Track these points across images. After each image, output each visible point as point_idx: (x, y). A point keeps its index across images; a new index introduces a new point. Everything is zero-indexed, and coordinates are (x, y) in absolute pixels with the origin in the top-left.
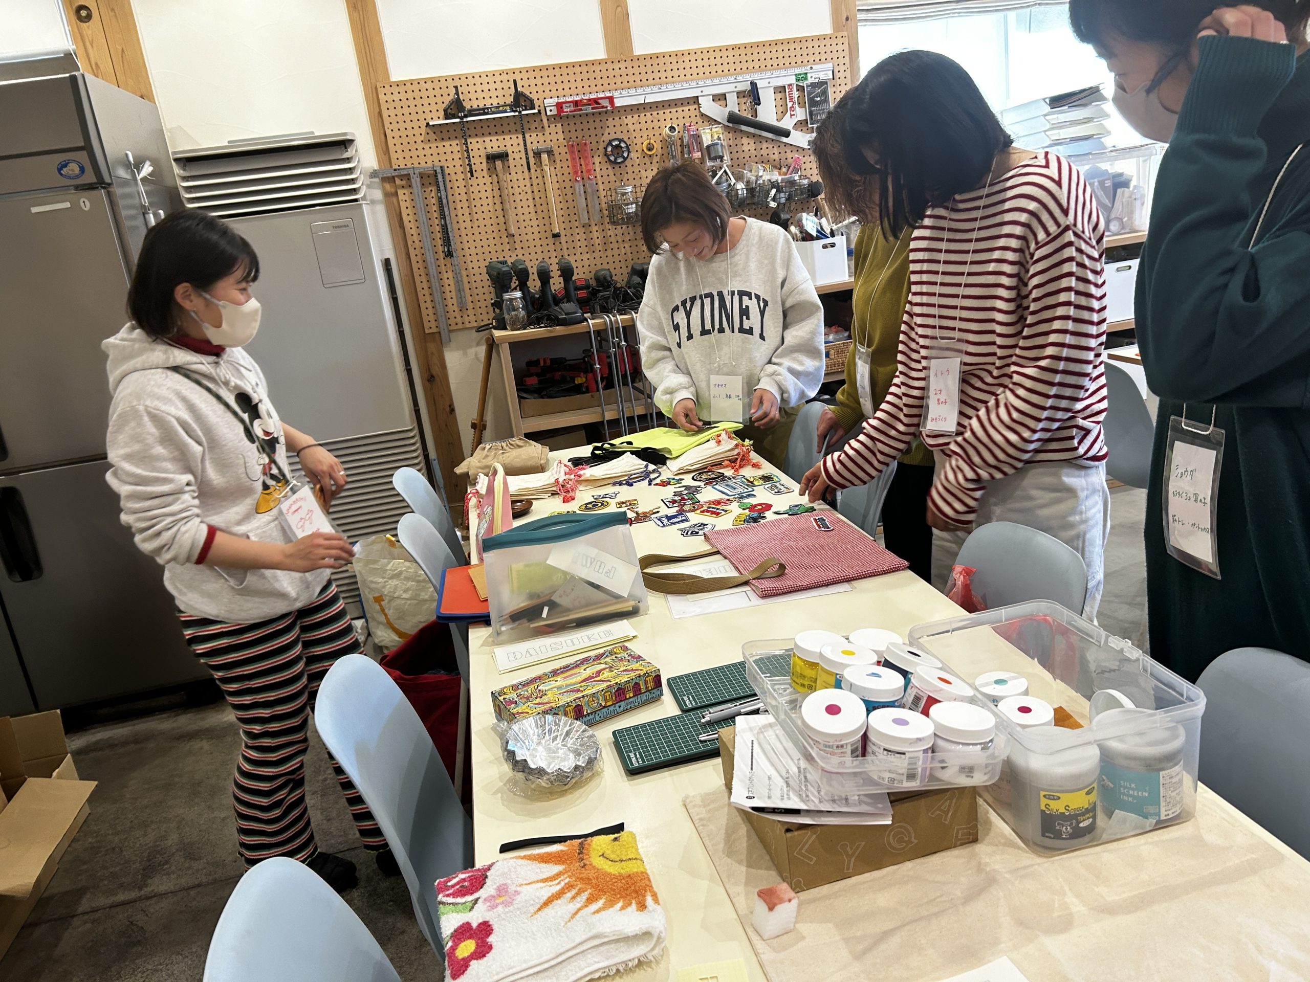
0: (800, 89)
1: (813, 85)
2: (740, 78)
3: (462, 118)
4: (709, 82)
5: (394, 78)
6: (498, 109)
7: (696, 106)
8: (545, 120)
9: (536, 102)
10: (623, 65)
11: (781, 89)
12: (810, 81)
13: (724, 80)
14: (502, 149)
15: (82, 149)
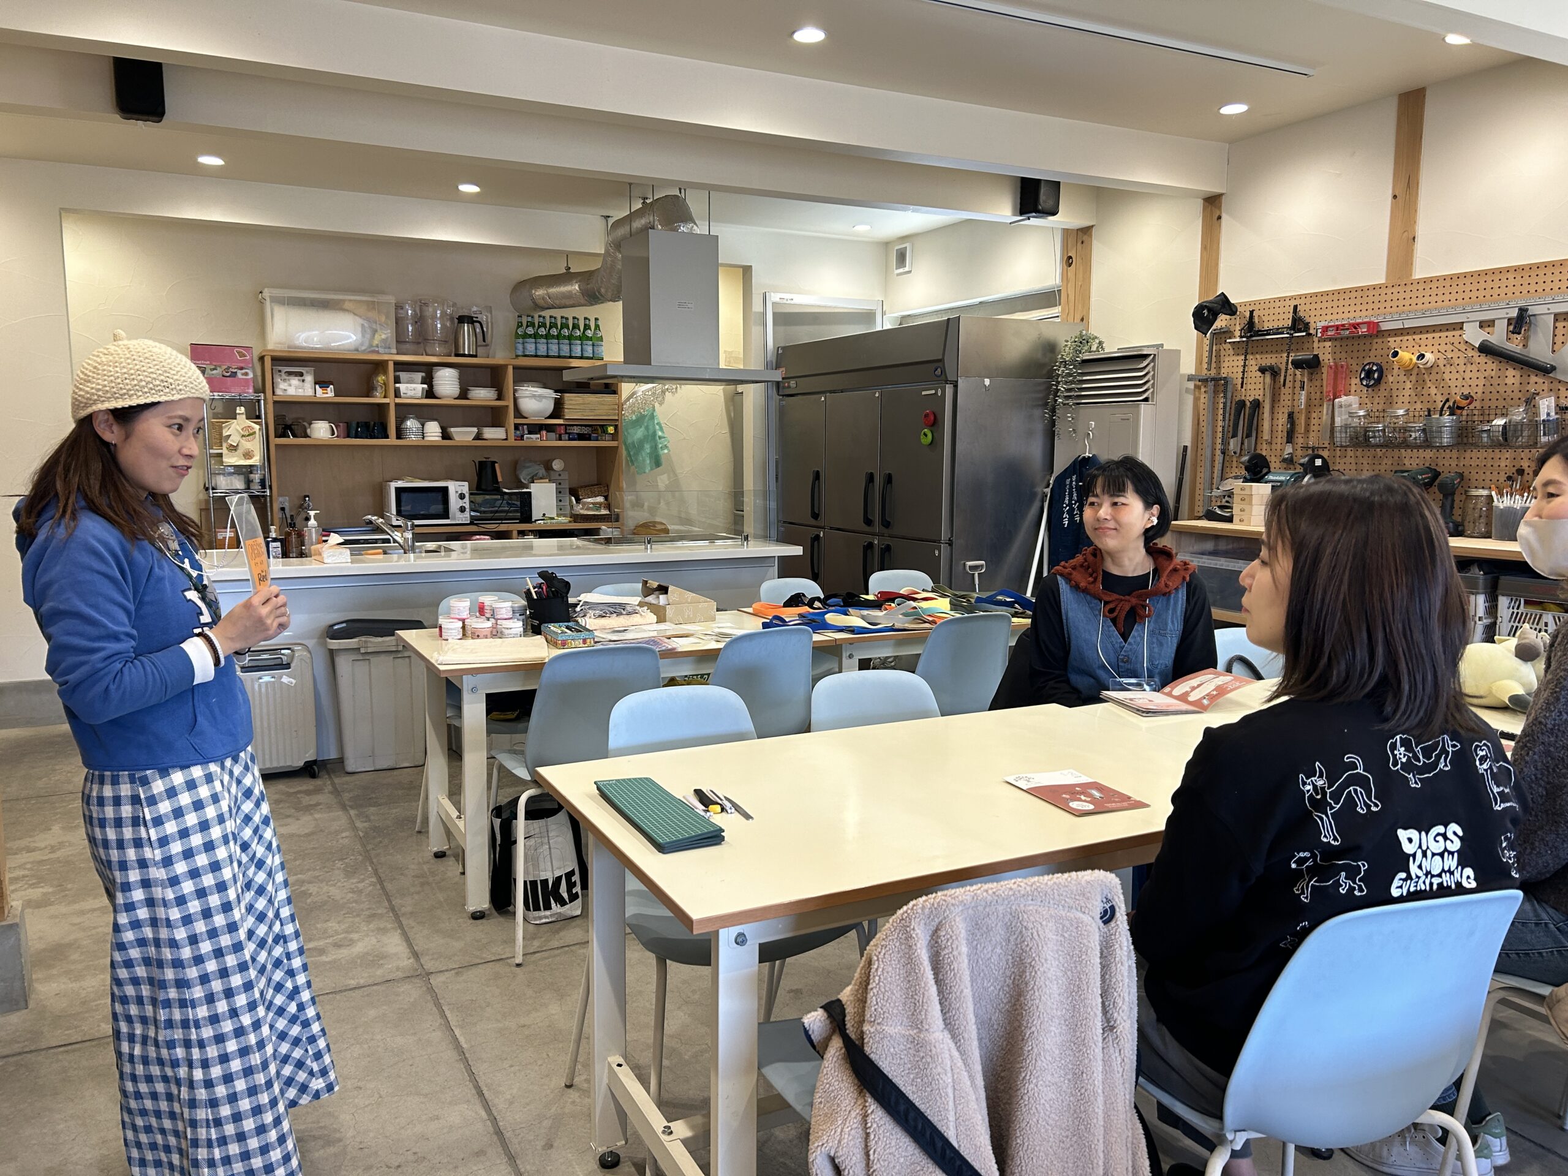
2: (1512, 304)
3: (1247, 337)
4: (1474, 308)
6: (1278, 331)
7: (1460, 332)
8: (1317, 339)
11: (1560, 317)
13: (1493, 306)
15: (941, 361)
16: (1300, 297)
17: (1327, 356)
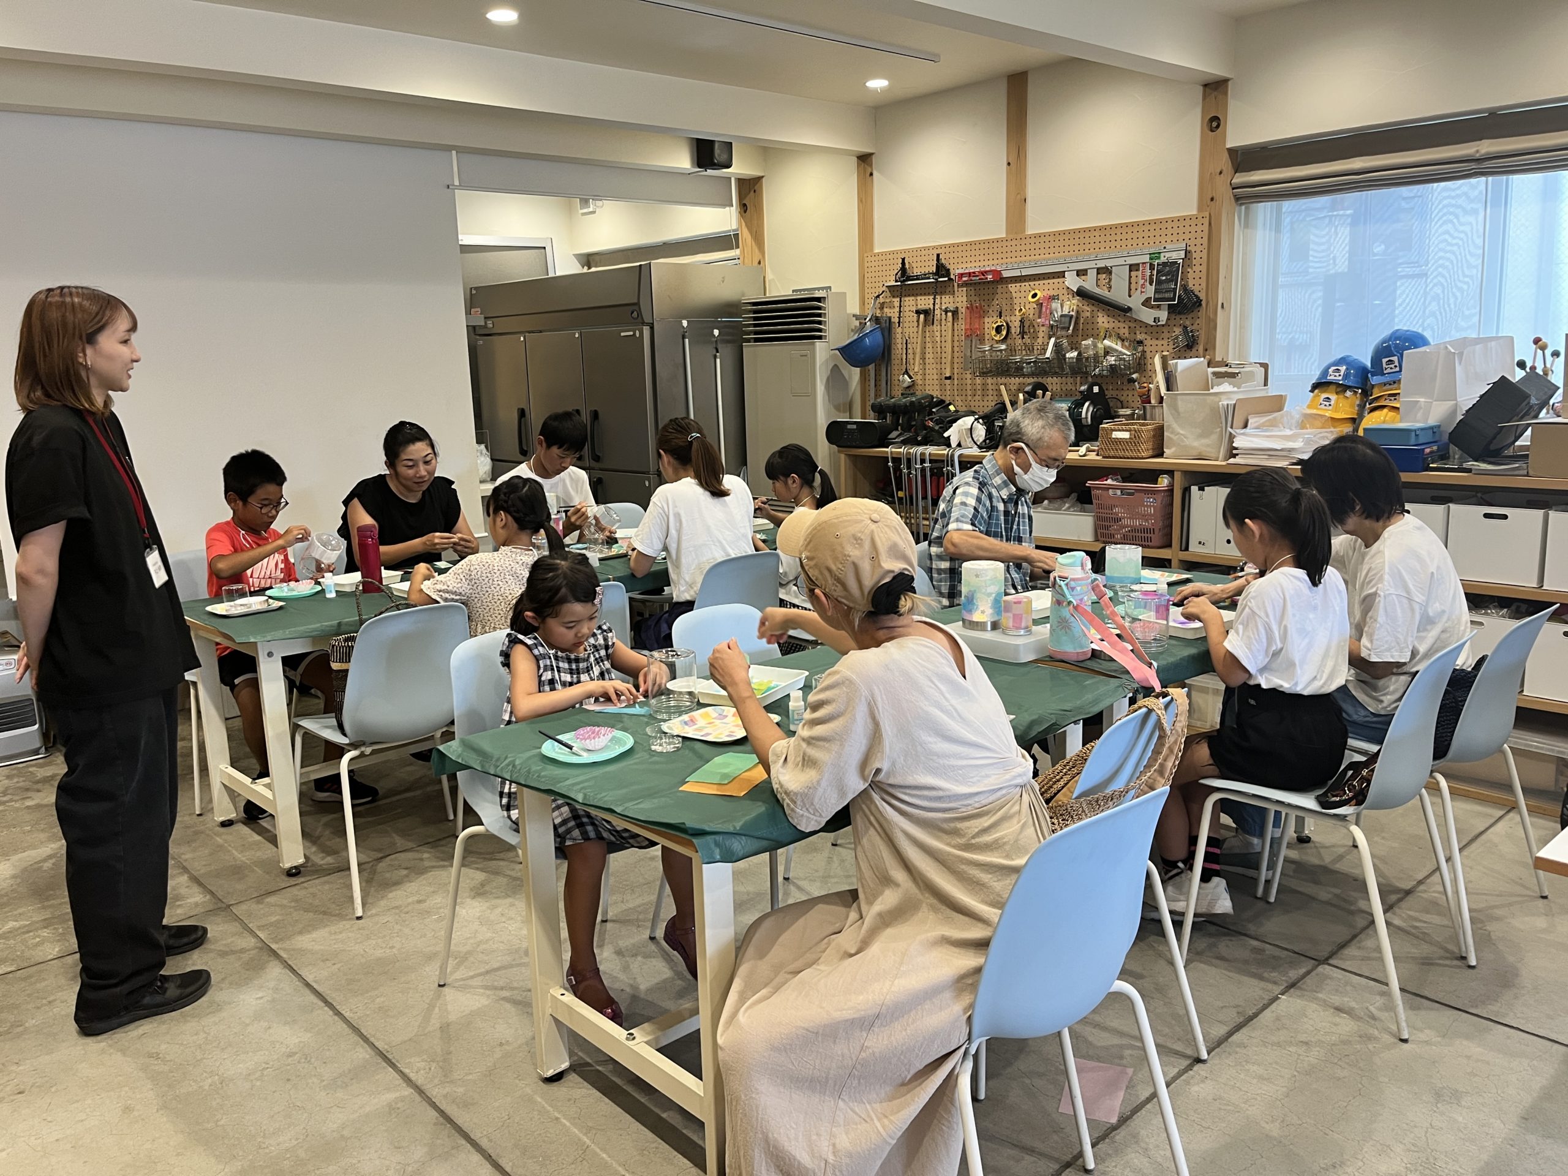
0: (1152, 267)
1: (1164, 264)
3: (901, 282)
4: (1074, 259)
5: (876, 251)
6: (925, 276)
7: (1062, 280)
8: (956, 285)
9: (952, 272)
10: (1014, 243)
11: (1133, 267)
12: (1163, 259)
13: (1086, 258)
14: (927, 307)
15: (638, 304)
16: (941, 247)
17: (965, 299)
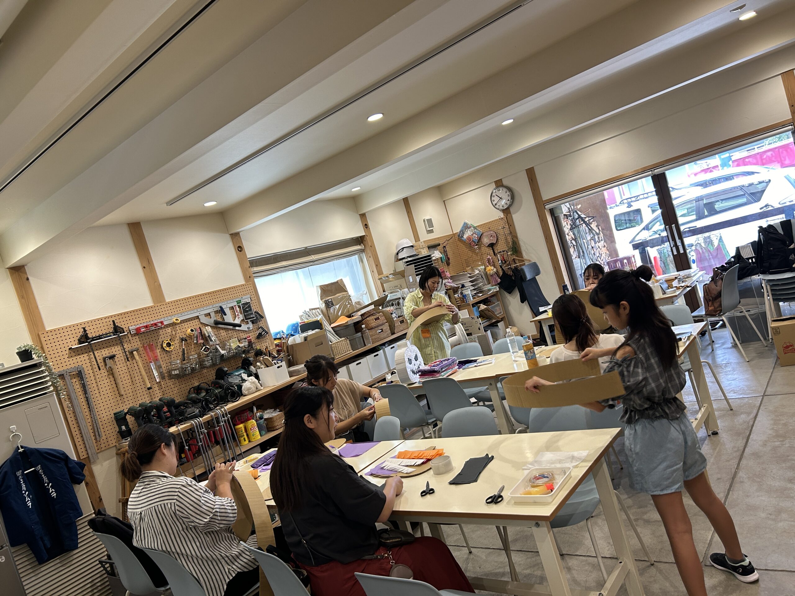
0: (239, 307)
2: (214, 306)
3: (89, 342)
4: (202, 309)
5: (48, 329)
6: (106, 335)
7: (198, 320)
8: (130, 337)
9: (125, 329)
10: (162, 307)
11: (232, 308)
12: (242, 303)
13: (208, 308)
14: (111, 354)
17: (139, 343)
